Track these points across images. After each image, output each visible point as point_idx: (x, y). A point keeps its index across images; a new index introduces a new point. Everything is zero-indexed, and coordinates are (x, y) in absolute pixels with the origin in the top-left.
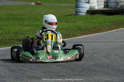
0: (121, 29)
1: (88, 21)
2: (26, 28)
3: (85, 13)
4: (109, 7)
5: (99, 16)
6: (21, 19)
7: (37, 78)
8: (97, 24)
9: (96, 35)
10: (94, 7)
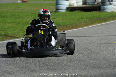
0: (97, 25)
1: (67, 17)
2: (8, 25)
3: (65, 10)
4: (87, 4)
5: (78, 13)
6: (4, 17)
7: (11, 73)
8: (75, 20)
9: (73, 31)
10: (73, 4)
